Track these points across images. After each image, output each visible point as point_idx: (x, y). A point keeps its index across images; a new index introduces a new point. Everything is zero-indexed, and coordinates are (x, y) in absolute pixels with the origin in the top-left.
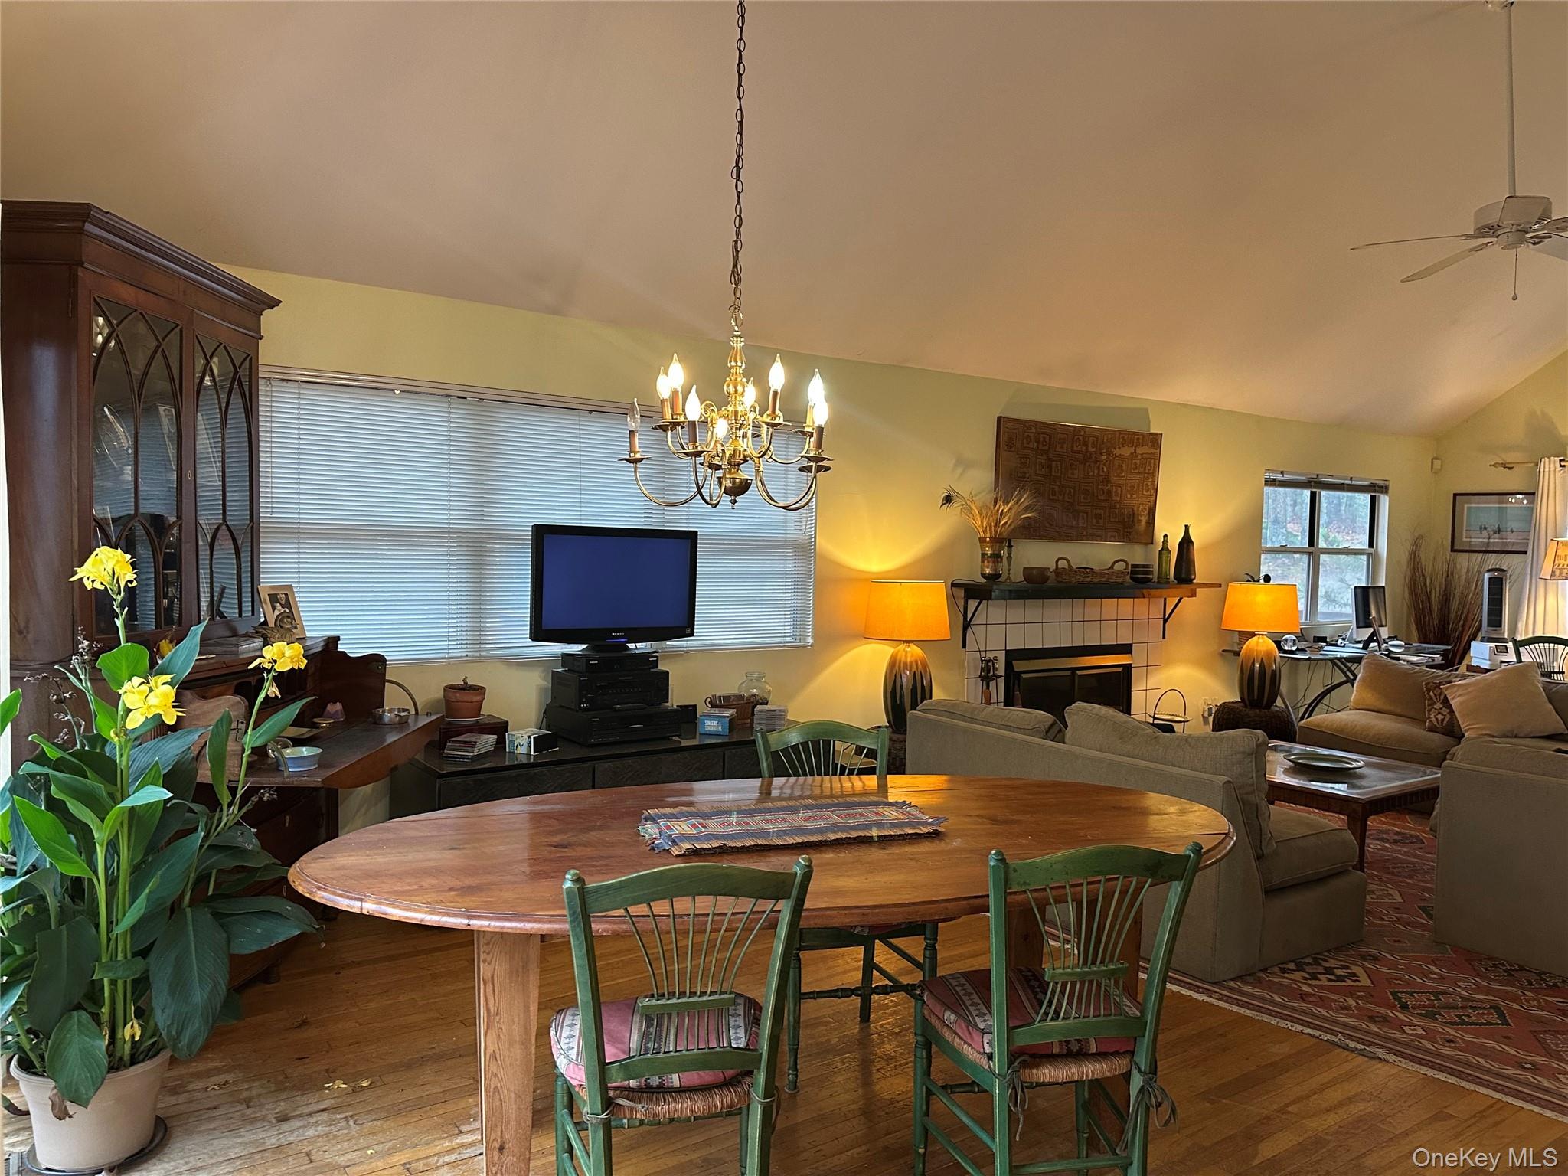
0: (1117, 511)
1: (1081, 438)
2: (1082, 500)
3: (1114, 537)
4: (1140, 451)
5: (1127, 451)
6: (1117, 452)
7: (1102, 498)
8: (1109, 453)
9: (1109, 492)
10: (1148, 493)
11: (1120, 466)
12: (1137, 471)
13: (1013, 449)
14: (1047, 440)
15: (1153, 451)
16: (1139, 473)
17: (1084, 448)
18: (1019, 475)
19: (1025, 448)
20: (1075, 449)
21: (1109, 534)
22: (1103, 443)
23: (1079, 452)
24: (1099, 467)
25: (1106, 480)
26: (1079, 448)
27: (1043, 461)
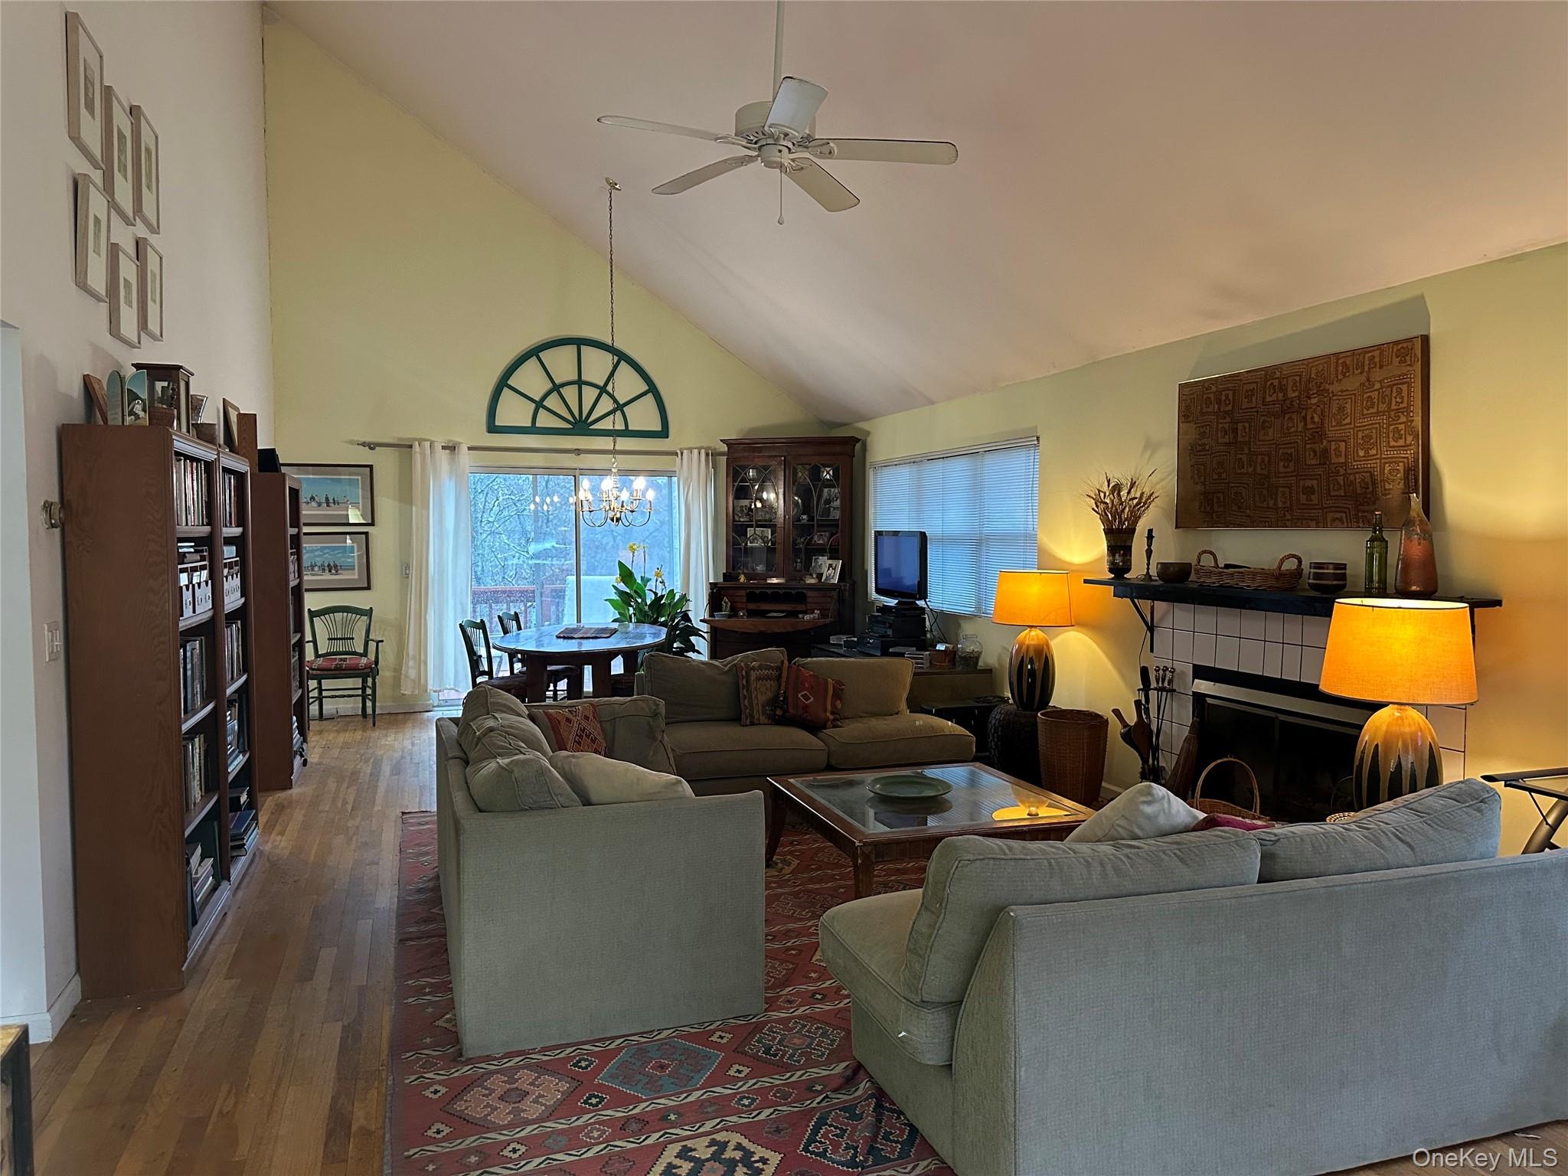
0: (1341, 479)
1: (1276, 382)
2: (1281, 469)
3: (1341, 520)
4: (1377, 375)
5: (1352, 383)
6: (1335, 388)
7: (1313, 462)
8: (1321, 392)
9: (1325, 452)
10: (1401, 442)
11: (1341, 409)
12: (1372, 411)
13: (1191, 418)
14: (1231, 397)
15: (1404, 369)
16: (1378, 413)
17: (1281, 395)
18: (1199, 448)
19: (1203, 414)
20: (1268, 399)
21: (1330, 516)
22: (1310, 380)
23: (1274, 403)
24: (1305, 418)
25: (1319, 434)
26: (1274, 397)
27: (1226, 426)
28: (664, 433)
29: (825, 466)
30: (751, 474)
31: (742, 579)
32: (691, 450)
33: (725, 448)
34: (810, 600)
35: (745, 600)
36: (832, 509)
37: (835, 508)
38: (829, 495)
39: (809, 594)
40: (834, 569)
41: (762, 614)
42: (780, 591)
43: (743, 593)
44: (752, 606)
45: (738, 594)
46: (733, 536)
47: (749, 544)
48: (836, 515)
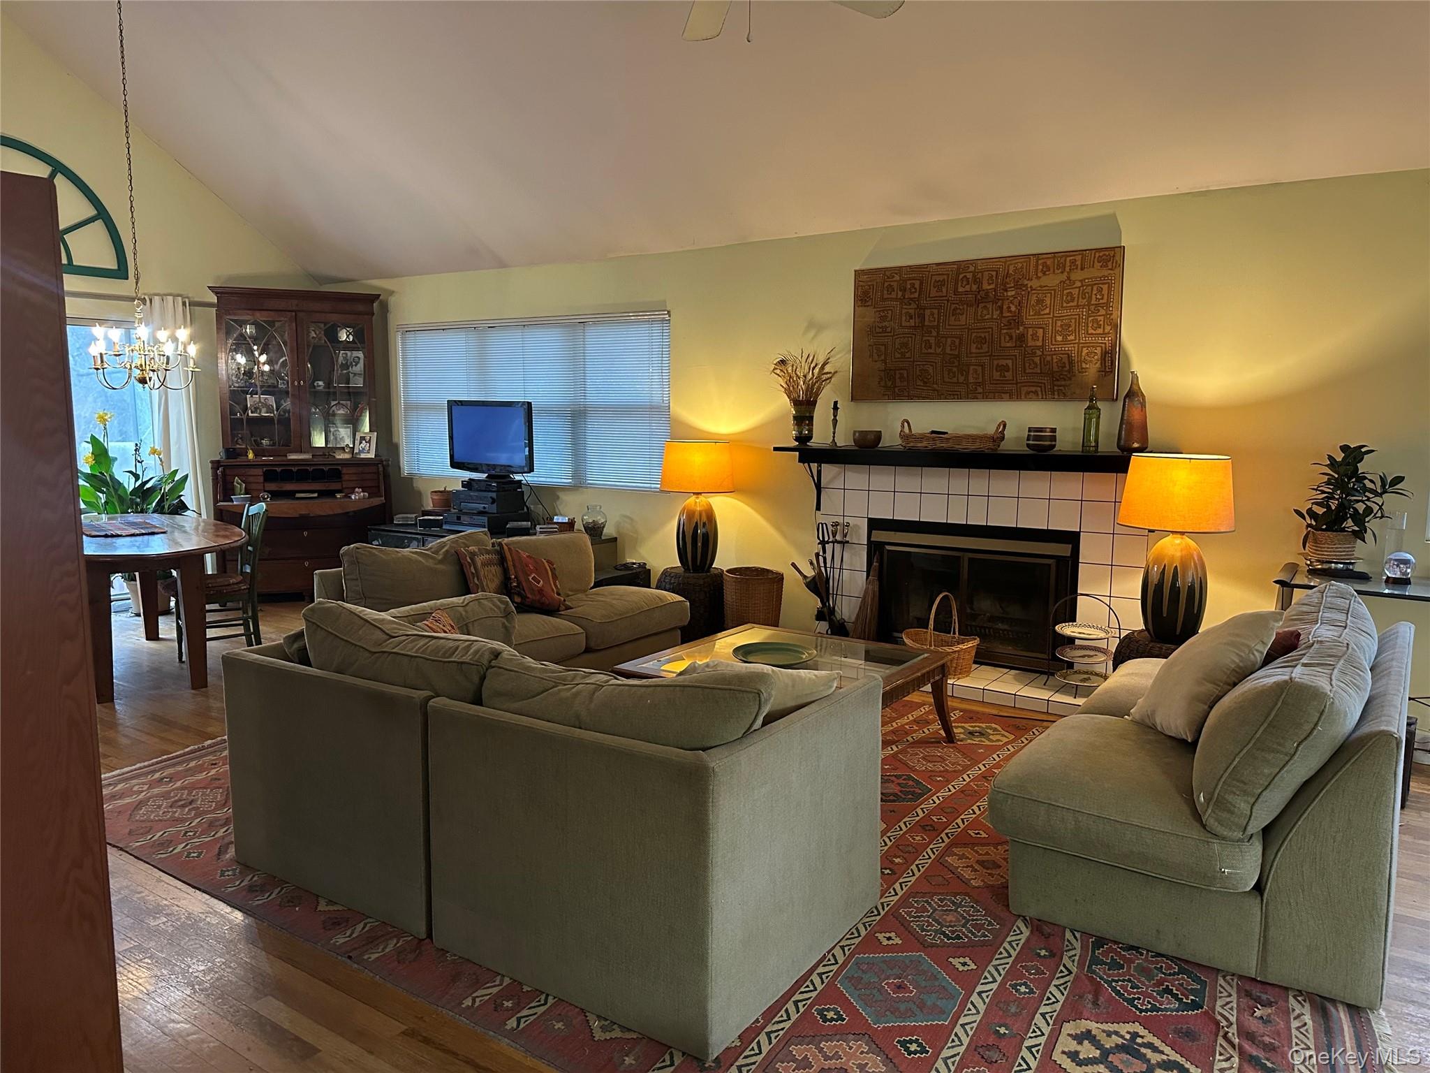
0: (1037, 360)
1: (969, 276)
2: (974, 350)
3: (1036, 393)
4: (1077, 275)
5: (1052, 280)
6: (1034, 283)
7: (1008, 345)
8: (1019, 286)
9: (1021, 338)
10: (1100, 331)
11: (1040, 301)
12: (1071, 304)
13: (869, 303)
14: (917, 286)
15: (1106, 272)
16: (1078, 306)
17: (975, 287)
18: (878, 330)
19: (883, 300)
20: (960, 289)
21: (1024, 390)
22: (1008, 275)
23: (966, 293)
24: (1001, 308)
25: (1016, 321)
26: (968, 288)
27: (912, 311)
28: (121, 272)
29: (345, 326)
30: (248, 330)
31: (251, 456)
32: (163, 296)
33: (214, 299)
34: (346, 477)
35: (261, 479)
36: (351, 375)
37: (355, 374)
38: (345, 358)
39: (344, 471)
40: (369, 442)
41: (290, 495)
42: (308, 468)
43: (259, 471)
44: (273, 486)
45: (249, 473)
46: (231, 405)
47: (250, 414)
48: (359, 383)
